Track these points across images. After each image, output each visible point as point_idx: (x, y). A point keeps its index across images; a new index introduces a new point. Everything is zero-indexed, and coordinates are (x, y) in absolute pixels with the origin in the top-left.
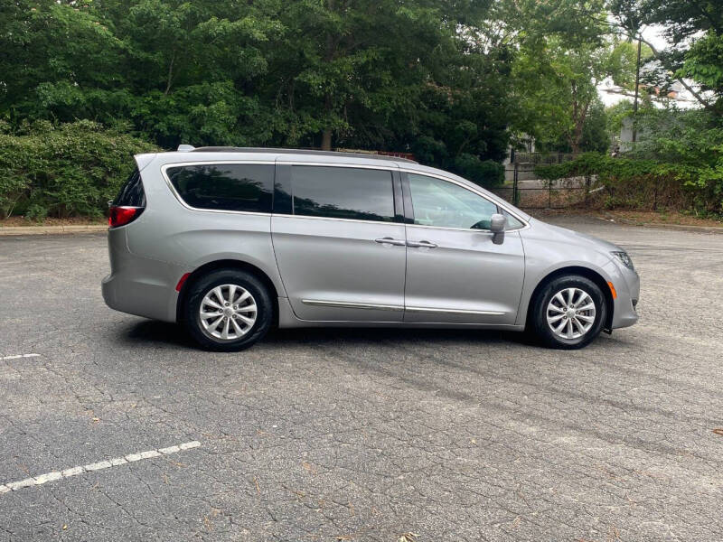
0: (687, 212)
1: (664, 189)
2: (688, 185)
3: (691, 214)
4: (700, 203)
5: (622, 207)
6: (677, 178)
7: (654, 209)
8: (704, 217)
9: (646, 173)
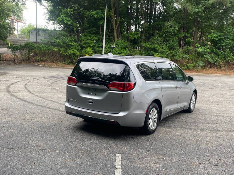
0: (63, 63)
1: (56, 55)
2: (64, 54)
3: (64, 63)
4: (67, 60)
5: (42, 61)
6: (60, 52)
7: (53, 61)
8: (68, 64)
9: (50, 50)
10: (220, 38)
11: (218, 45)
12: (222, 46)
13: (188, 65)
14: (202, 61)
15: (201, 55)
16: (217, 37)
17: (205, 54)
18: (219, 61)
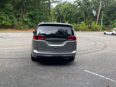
10: (34, 14)
11: (34, 17)
12: (35, 18)
13: (21, 27)
14: (27, 25)
15: (26, 22)
16: (33, 14)
17: (28, 22)
18: (34, 25)
